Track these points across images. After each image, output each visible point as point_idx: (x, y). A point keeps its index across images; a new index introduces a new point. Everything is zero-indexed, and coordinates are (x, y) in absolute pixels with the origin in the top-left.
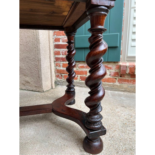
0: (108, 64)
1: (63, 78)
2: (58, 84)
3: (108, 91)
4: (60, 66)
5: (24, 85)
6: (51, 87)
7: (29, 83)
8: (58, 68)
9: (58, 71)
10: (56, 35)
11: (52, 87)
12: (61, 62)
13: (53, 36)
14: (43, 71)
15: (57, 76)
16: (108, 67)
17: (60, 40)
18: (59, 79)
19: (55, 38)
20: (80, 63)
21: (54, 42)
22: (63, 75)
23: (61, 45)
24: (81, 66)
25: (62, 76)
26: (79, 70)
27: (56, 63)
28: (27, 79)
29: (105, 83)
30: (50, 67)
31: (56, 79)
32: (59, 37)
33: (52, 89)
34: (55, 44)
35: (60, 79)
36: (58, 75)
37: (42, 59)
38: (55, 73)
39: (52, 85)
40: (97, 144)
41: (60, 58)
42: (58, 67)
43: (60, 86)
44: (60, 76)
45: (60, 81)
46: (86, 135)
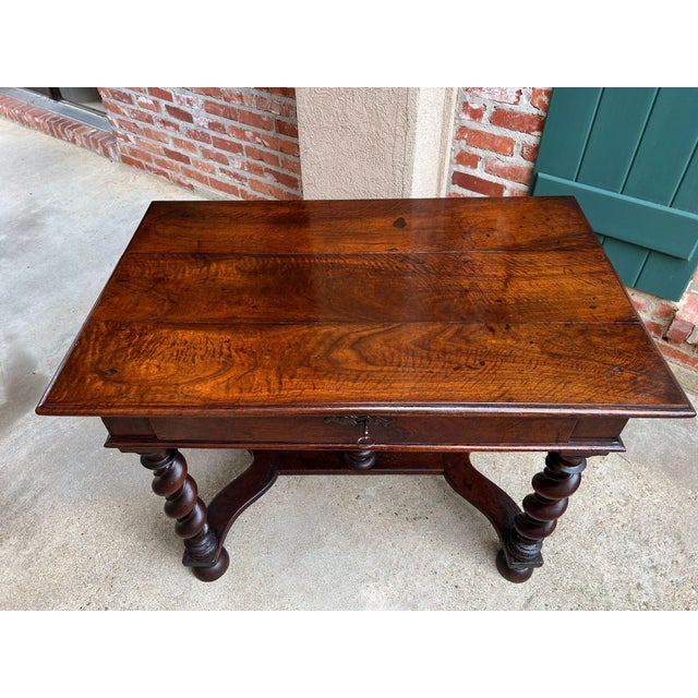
10: (464, 142)
13: (454, 142)
17: (479, 164)
19: (458, 151)
21: (455, 161)
23: (479, 180)
32: (474, 151)
34: (456, 169)
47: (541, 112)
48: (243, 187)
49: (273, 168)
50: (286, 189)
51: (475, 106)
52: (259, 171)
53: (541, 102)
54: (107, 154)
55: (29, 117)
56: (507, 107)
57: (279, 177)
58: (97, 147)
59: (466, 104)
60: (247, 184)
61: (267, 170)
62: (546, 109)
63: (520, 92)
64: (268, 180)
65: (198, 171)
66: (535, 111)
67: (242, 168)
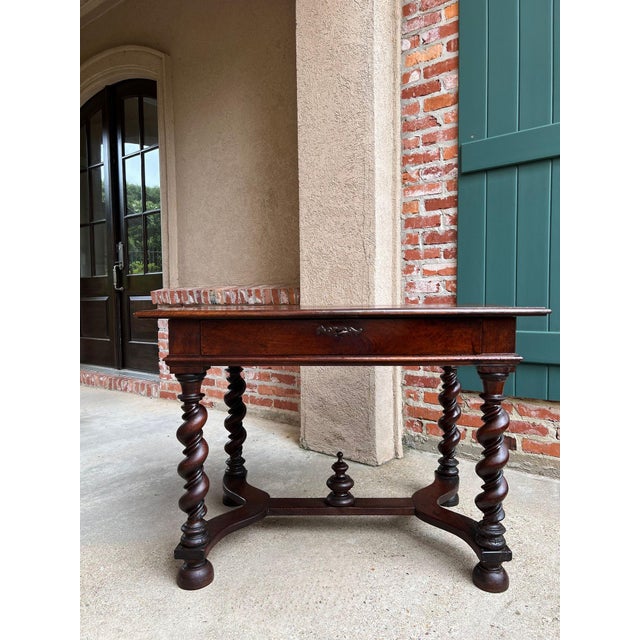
0: (549, 406)
1: (424, 431)
2: (410, 447)
3: (553, 480)
4: (416, 398)
5: (330, 442)
6: (393, 453)
7: (343, 439)
8: (411, 402)
9: (411, 411)
11: (396, 454)
12: (421, 389)
14: (378, 414)
15: (409, 424)
16: (550, 415)
18: (413, 433)
20: (472, 395)
22: (425, 422)
24: (475, 404)
25: (422, 424)
26: (469, 413)
27: (406, 388)
28: (339, 429)
29: (545, 456)
30: (392, 402)
31: (406, 431)
33: (396, 461)
35: (417, 433)
36: (412, 422)
37: (377, 386)
38: (404, 415)
39: (396, 448)
40: (497, 576)
41: (417, 378)
42: (411, 400)
43: (414, 451)
44: (417, 424)
45: (417, 438)
46: (477, 561)
47: (453, 293)
48: (253, 394)
49: (278, 372)
50: (285, 386)
51: (413, 299)
52: (267, 377)
53: (452, 288)
54: (149, 394)
55: (96, 378)
56: (432, 295)
57: (281, 378)
58: (143, 389)
59: (407, 299)
60: (256, 390)
61: (273, 375)
62: (456, 290)
63: (438, 285)
64: (274, 382)
65: (220, 389)
66: (450, 294)
67: (254, 378)
